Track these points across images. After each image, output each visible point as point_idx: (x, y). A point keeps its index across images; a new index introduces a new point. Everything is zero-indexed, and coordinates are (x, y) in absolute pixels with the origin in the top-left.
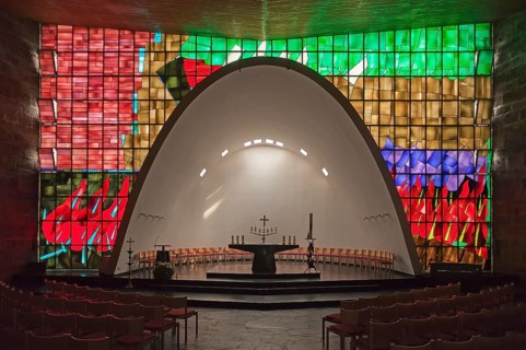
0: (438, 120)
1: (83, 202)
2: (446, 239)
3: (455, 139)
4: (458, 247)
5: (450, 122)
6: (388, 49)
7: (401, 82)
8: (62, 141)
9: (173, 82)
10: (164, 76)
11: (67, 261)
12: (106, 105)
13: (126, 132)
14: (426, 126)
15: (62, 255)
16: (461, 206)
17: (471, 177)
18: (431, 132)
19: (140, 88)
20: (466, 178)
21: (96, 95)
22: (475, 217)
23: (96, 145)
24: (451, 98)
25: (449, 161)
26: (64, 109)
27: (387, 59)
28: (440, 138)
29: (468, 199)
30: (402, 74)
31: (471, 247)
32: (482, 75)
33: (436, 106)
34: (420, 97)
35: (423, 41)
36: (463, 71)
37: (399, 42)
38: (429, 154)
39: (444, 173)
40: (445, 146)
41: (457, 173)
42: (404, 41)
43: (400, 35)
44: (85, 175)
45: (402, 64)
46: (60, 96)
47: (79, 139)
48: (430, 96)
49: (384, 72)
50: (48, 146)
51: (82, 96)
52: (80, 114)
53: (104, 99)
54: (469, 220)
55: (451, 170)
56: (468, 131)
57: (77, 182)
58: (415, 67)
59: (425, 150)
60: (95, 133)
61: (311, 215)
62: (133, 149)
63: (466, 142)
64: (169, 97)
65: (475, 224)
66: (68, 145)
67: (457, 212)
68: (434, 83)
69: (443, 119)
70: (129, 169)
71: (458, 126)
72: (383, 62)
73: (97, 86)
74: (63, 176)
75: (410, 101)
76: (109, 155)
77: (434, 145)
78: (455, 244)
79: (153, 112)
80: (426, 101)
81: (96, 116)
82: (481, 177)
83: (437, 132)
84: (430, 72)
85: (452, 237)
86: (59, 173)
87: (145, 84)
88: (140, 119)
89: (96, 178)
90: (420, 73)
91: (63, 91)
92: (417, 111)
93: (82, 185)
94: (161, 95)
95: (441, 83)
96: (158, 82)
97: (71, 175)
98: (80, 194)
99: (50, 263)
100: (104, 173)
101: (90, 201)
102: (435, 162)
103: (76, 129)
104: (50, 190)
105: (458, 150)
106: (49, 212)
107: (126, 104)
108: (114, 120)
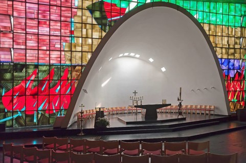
0: (226, 45)
1: (35, 83)
2: (229, 98)
3: (233, 54)
4: (234, 102)
5: (231, 47)
6: (207, 11)
7: (212, 27)
8: (18, 44)
9: (97, 14)
10: (92, 10)
11: (22, 122)
12: (52, 23)
13: (66, 41)
14: (222, 48)
15: (19, 118)
16: (235, 84)
17: (239, 71)
18: (224, 51)
19: (76, 15)
20: (237, 72)
21: (44, 16)
22: (240, 88)
23: (45, 48)
24: (232, 36)
25: (231, 64)
26: (20, 23)
27: (207, 15)
28: (227, 53)
29: (238, 81)
30: (212, 23)
31: (239, 101)
32: (243, 27)
33: (226, 39)
34: (220, 34)
35: (221, 9)
36: (236, 25)
37: (212, 8)
38: (223, 60)
39: (229, 69)
40: (229, 57)
41: (234, 69)
42: (214, 8)
43: (212, 4)
44: (36, 66)
45: (213, 19)
46: (15, 14)
47: (32, 43)
48: (224, 34)
49: (205, 21)
50: (7, 46)
51: (33, 16)
52: (32, 27)
53: (50, 20)
54: (238, 90)
55: (231, 67)
56: (238, 51)
57: (31, 71)
58: (218, 20)
59: (221, 59)
60: (44, 40)
61: (181, 88)
62: (71, 51)
63: (237, 56)
64: (94, 22)
65: (240, 91)
66: (23, 47)
67: (233, 87)
68: (225, 28)
69: (229, 45)
70: (68, 63)
71: (234, 48)
72: (205, 17)
73: (45, 11)
74: (18, 67)
75: (216, 36)
76: (55, 55)
77: (225, 57)
78: (233, 100)
79: (84, 31)
80: (222, 36)
81: (44, 30)
82: (243, 71)
83: (226, 50)
84: (224, 23)
85: (232, 97)
86: (15, 65)
87: (79, 13)
88: (76, 34)
89: (44, 68)
90: (220, 23)
91: (19, 11)
92: (218, 41)
93: (34, 73)
94: (89, 21)
95: (228, 29)
96: (88, 13)
97: (25, 66)
98: (32, 78)
99: (8, 124)
100: (50, 65)
101: (41, 83)
102: (225, 64)
103: (29, 37)
104: (8, 76)
105: (234, 59)
106: (8, 90)
107: (66, 24)
108: (58, 33)
